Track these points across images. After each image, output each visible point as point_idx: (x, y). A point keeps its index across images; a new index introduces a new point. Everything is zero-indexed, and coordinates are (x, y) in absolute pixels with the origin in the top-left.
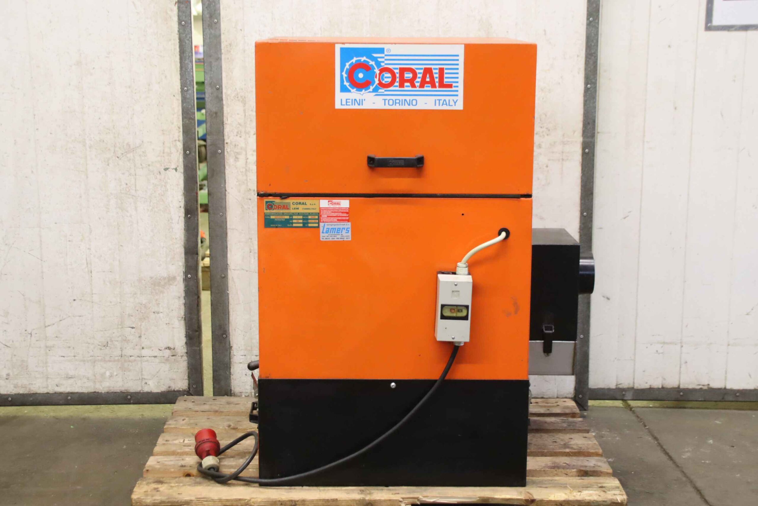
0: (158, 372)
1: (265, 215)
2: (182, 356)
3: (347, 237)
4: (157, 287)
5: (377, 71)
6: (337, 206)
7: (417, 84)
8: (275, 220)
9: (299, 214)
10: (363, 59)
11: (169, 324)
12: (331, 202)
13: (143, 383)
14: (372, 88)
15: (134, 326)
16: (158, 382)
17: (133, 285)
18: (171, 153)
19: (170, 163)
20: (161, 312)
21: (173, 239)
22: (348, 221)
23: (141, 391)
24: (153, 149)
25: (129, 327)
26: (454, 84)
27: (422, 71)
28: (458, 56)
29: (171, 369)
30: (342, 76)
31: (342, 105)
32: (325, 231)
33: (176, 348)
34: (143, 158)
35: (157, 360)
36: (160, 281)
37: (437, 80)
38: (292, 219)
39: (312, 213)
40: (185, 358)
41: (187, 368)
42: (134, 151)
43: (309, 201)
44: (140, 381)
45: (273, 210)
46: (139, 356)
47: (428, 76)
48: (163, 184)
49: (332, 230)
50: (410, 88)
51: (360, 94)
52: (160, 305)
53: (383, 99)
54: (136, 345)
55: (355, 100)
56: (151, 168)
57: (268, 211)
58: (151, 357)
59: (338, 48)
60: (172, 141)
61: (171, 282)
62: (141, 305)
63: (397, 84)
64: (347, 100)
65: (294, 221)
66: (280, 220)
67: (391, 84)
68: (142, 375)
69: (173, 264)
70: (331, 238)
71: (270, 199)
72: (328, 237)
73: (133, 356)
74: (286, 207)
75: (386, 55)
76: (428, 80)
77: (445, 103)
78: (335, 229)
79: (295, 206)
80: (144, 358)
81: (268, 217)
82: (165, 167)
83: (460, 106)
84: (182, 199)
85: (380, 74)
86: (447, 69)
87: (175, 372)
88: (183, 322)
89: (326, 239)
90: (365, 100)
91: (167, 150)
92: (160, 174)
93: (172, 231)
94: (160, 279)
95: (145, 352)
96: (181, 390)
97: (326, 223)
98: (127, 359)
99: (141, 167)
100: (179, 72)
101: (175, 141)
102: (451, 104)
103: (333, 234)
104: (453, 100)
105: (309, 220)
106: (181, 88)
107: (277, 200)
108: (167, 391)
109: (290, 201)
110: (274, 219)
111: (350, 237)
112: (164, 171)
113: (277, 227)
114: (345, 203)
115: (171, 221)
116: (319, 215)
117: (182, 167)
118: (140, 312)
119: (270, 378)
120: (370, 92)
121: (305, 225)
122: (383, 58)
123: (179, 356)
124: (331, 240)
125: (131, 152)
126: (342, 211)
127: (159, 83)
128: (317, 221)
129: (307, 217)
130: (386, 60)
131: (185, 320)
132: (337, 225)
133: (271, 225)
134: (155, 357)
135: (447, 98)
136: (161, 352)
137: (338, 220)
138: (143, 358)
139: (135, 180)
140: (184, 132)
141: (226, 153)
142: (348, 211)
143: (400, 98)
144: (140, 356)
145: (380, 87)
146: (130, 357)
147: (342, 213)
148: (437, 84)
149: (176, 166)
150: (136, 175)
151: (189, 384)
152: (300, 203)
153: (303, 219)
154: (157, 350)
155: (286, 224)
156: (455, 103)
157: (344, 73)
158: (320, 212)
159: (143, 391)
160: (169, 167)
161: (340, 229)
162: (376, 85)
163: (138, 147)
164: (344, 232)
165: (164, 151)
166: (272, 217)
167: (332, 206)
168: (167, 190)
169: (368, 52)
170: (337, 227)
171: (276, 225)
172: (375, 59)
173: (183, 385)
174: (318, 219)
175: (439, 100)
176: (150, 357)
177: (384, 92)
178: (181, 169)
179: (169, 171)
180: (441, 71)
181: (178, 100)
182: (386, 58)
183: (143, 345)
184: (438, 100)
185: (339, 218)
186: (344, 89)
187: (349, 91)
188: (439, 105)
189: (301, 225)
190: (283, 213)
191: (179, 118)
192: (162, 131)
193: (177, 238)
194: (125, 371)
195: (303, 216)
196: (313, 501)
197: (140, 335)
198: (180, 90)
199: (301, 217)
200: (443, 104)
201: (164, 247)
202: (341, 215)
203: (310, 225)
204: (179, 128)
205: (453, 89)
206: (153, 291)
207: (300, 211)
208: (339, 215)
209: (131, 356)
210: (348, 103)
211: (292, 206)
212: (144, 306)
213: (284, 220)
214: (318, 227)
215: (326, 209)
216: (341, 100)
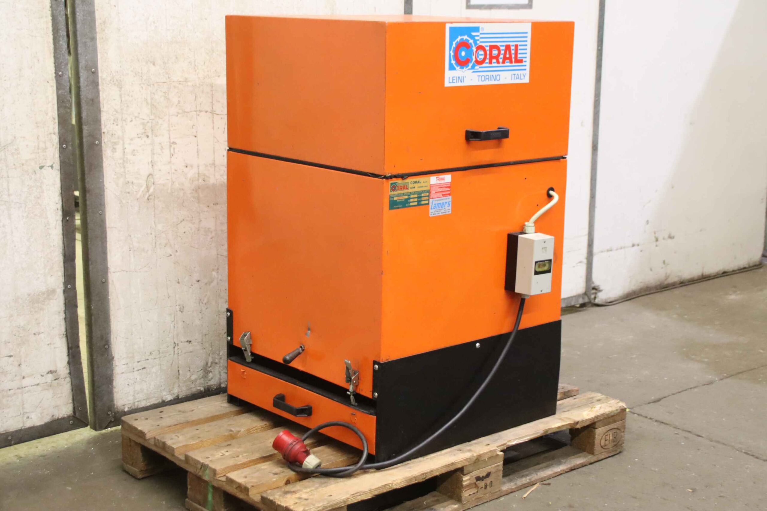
0: (41, 402)
1: (390, 197)
2: (65, 378)
3: (448, 211)
4: (36, 305)
5: (474, 49)
6: (442, 182)
7: (501, 60)
8: (398, 201)
9: (415, 193)
10: (465, 37)
11: (50, 344)
12: (438, 178)
13: (25, 418)
14: (470, 65)
15: (12, 354)
16: (41, 413)
17: (8, 306)
18: (46, 148)
19: (46, 160)
20: (42, 333)
21: (51, 246)
22: (449, 195)
23: (23, 428)
24: (27, 146)
25: (6, 356)
26: (524, 60)
27: (504, 48)
28: (527, 33)
29: (55, 395)
30: (450, 54)
31: (449, 83)
32: (433, 208)
33: (58, 370)
34: (16, 157)
35: (39, 388)
36: (39, 297)
37: (513, 56)
39: (425, 191)
40: (68, 379)
41: (71, 391)
42: (5, 149)
43: (422, 179)
44: (21, 416)
45: (396, 191)
46: (19, 388)
47: (508, 52)
48: (39, 184)
49: (438, 205)
50: (496, 65)
51: (462, 71)
52: (41, 324)
53: (478, 76)
54: (16, 376)
55: (459, 77)
56: (25, 167)
57: (393, 193)
58: (33, 386)
59: (448, 26)
60: (47, 135)
61: (51, 296)
62: (19, 328)
63: (487, 61)
64: (453, 77)
65: (411, 200)
66: (401, 201)
67: (483, 61)
68: (23, 408)
69: (51, 276)
70: (437, 213)
71: (394, 180)
72: (435, 213)
73: (12, 389)
74: (406, 187)
75: (481, 34)
76: (508, 56)
77: (518, 77)
78: (440, 203)
79: (412, 185)
80: (26, 388)
81: (391, 199)
82: (41, 165)
83: (526, 80)
84: (59, 200)
85: (476, 51)
86: (520, 45)
87: (59, 397)
88: (64, 340)
89: (434, 214)
90: (465, 77)
91: (42, 145)
92: (35, 173)
93: (50, 237)
94: (39, 295)
95: (26, 382)
96: (66, 416)
97: (434, 199)
98: (5, 393)
99: (14, 167)
100: (52, 55)
101: (51, 134)
102: (521, 78)
103: (439, 209)
104: (523, 74)
105: (422, 198)
106: (55, 73)
107: (399, 181)
108: (51, 420)
109: (409, 180)
110: (396, 200)
111: (450, 210)
112: (39, 169)
113: (398, 208)
114: (448, 178)
115: (48, 227)
116: (429, 191)
117: (59, 163)
118: (18, 336)
119: (389, 360)
120: (469, 69)
121: (419, 204)
122: (478, 36)
123: (62, 379)
124: (437, 215)
125: (2, 151)
126: (446, 186)
127: (31, 67)
128: (428, 198)
129: (420, 195)
130: (481, 38)
131: (67, 336)
132: (442, 200)
133: (394, 207)
134: (38, 385)
135: (519, 72)
136: (43, 377)
137: (443, 195)
138: (24, 389)
139: (8, 183)
140: (60, 123)
141: (103, 144)
142: (450, 185)
143: (490, 74)
144: (21, 387)
145: (477, 65)
146: (8, 391)
147: (446, 187)
148: (513, 60)
149: (52, 163)
150: (8, 177)
151: (74, 408)
152: (416, 182)
153: (418, 198)
154: (39, 377)
155: (405, 204)
156: (524, 76)
157: (451, 52)
158: (430, 189)
159: (25, 427)
160: (44, 165)
161: (444, 203)
162: (474, 63)
163: (10, 144)
164: (447, 205)
165: (38, 146)
166: (395, 199)
167: (439, 182)
168: (43, 192)
169: (468, 31)
170: (441, 202)
171: (398, 206)
172: (472, 37)
173: (67, 410)
174: (429, 196)
175: (514, 74)
176: (31, 386)
177: (478, 69)
178: (57, 166)
179: (45, 169)
180: (516, 46)
181: (52, 86)
182: (481, 36)
183: (24, 374)
185: (444, 193)
186: (452, 68)
187: (454, 69)
188: (514, 79)
189: (416, 203)
190: (403, 194)
191: (53, 108)
192: (36, 123)
193: (54, 244)
194: (3, 409)
195: (418, 194)
197: (19, 363)
198: (54, 75)
199: (417, 196)
200: (517, 78)
201: (42, 257)
202: (445, 190)
203: (422, 203)
204: (54, 119)
205: (524, 64)
206: (32, 309)
207: (416, 189)
208: (443, 190)
209: (10, 390)
210: (454, 81)
211: (411, 186)
212: (22, 329)
213: (404, 200)
214: (428, 204)
215: (435, 185)
216: (449, 78)
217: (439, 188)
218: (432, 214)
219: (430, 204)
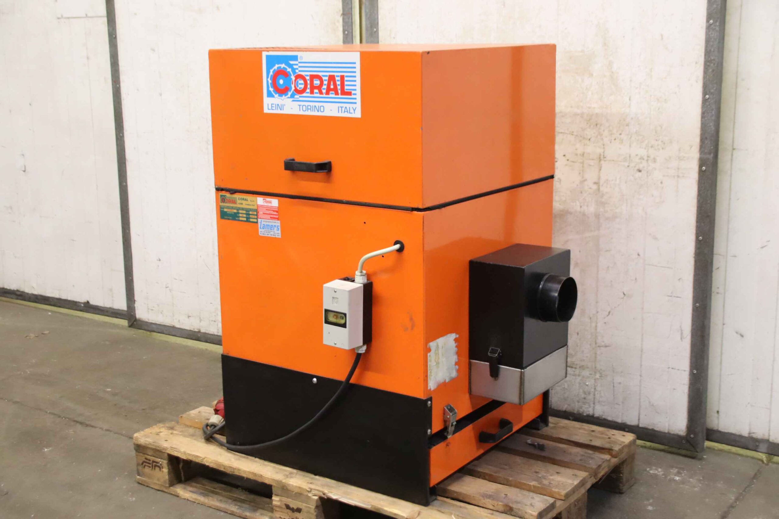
1: (221, 208)
3: (278, 234)
5: (293, 78)
6: (270, 205)
7: (324, 91)
8: (228, 213)
9: (243, 209)
10: (283, 66)
12: (264, 200)
14: (290, 94)
22: (278, 219)
26: (353, 92)
27: (327, 78)
28: (355, 63)
30: (268, 82)
31: (268, 109)
32: (262, 227)
37: (339, 87)
38: (239, 213)
39: (252, 209)
43: (250, 197)
45: (226, 203)
47: (332, 83)
49: (267, 226)
50: (318, 95)
51: (281, 99)
53: (298, 105)
55: (278, 105)
57: (223, 204)
59: (264, 54)
63: (308, 90)
64: (272, 104)
65: (240, 215)
66: (230, 213)
67: (303, 91)
70: (266, 233)
71: (224, 193)
72: (265, 233)
74: (234, 202)
75: (299, 63)
76: (332, 87)
77: (346, 110)
79: (240, 201)
81: (223, 209)
83: (358, 114)
85: (295, 80)
86: (347, 76)
89: (263, 234)
90: (285, 105)
97: (263, 220)
102: (351, 112)
103: (268, 230)
104: (353, 108)
105: (250, 216)
107: (228, 195)
109: (237, 196)
110: (226, 212)
111: (280, 235)
113: (229, 219)
114: (275, 202)
116: (257, 211)
120: (288, 98)
121: (248, 220)
122: (297, 65)
124: (266, 235)
126: (273, 209)
128: (256, 217)
129: (248, 212)
130: (299, 67)
132: (270, 222)
133: (225, 217)
135: (348, 106)
137: (271, 218)
142: (277, 210)
143: (311, 104)
145: (296, 93)
147: (274, 211)
148: (339, 92)
152: (243, 199)
153: (246, 214)
156: (354, 110)
157: (269, 79)
158: (258, 208)
161: (272, 226)
162: (293, 91)
164: (276, 229)
166: (225, 210)
167: (266, 204)
169: (286, 59)
170: (270, 224)
171: (228, 218)
172: (291, 66)
174: (257, 215)
175: (342, 107)
177: (298, 98)
180: (342, 77)
182: (300, 65)
184: (340, 107)
185: (272, 216)
186: (270, 95)
187: (273, 96)
188: (342, 112)
189: (245, 219)
190: (232, 207)
195: (246, 211)
196: (245, 472)
199: (244, 212)
200: (345, 111)
202: (272, 213)
203: (251, 220)
205: (353, 96)
207: (244, 206)
208: (271, 213)
210: (273, 108)
211: (238, 201)
213: (233, 213)
214: (257, 222)
215: (262, 206)
216: (268, 104)
217: (266, 210)
218: (262, 233)
219: (259, 224)
